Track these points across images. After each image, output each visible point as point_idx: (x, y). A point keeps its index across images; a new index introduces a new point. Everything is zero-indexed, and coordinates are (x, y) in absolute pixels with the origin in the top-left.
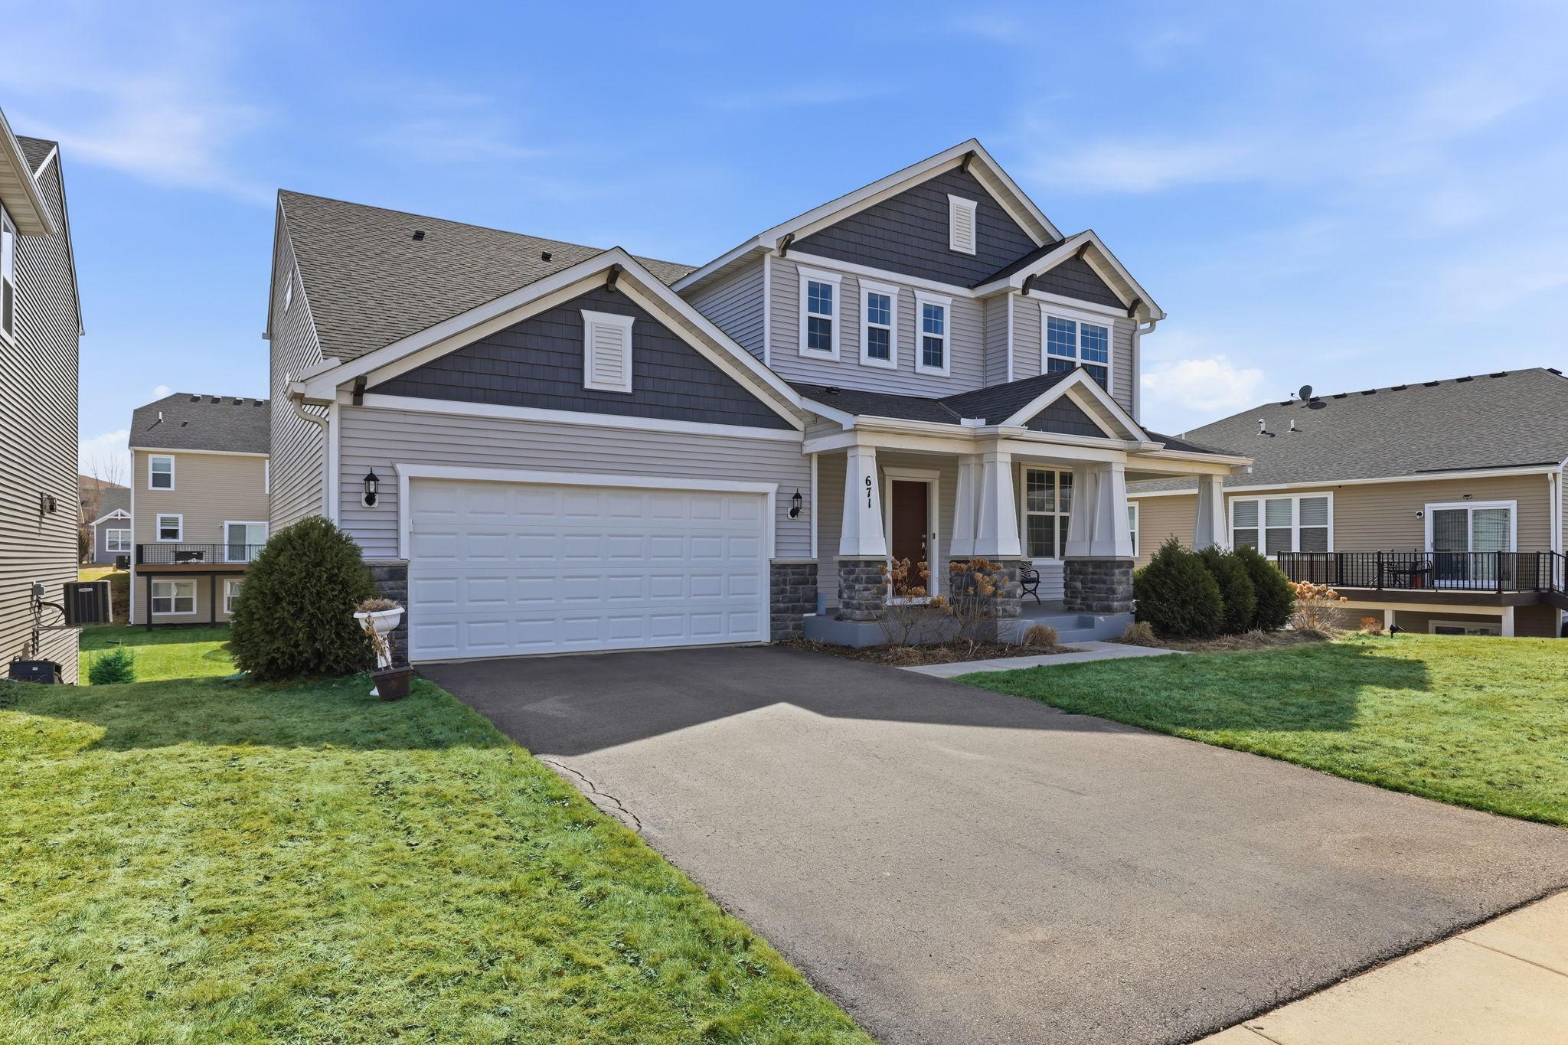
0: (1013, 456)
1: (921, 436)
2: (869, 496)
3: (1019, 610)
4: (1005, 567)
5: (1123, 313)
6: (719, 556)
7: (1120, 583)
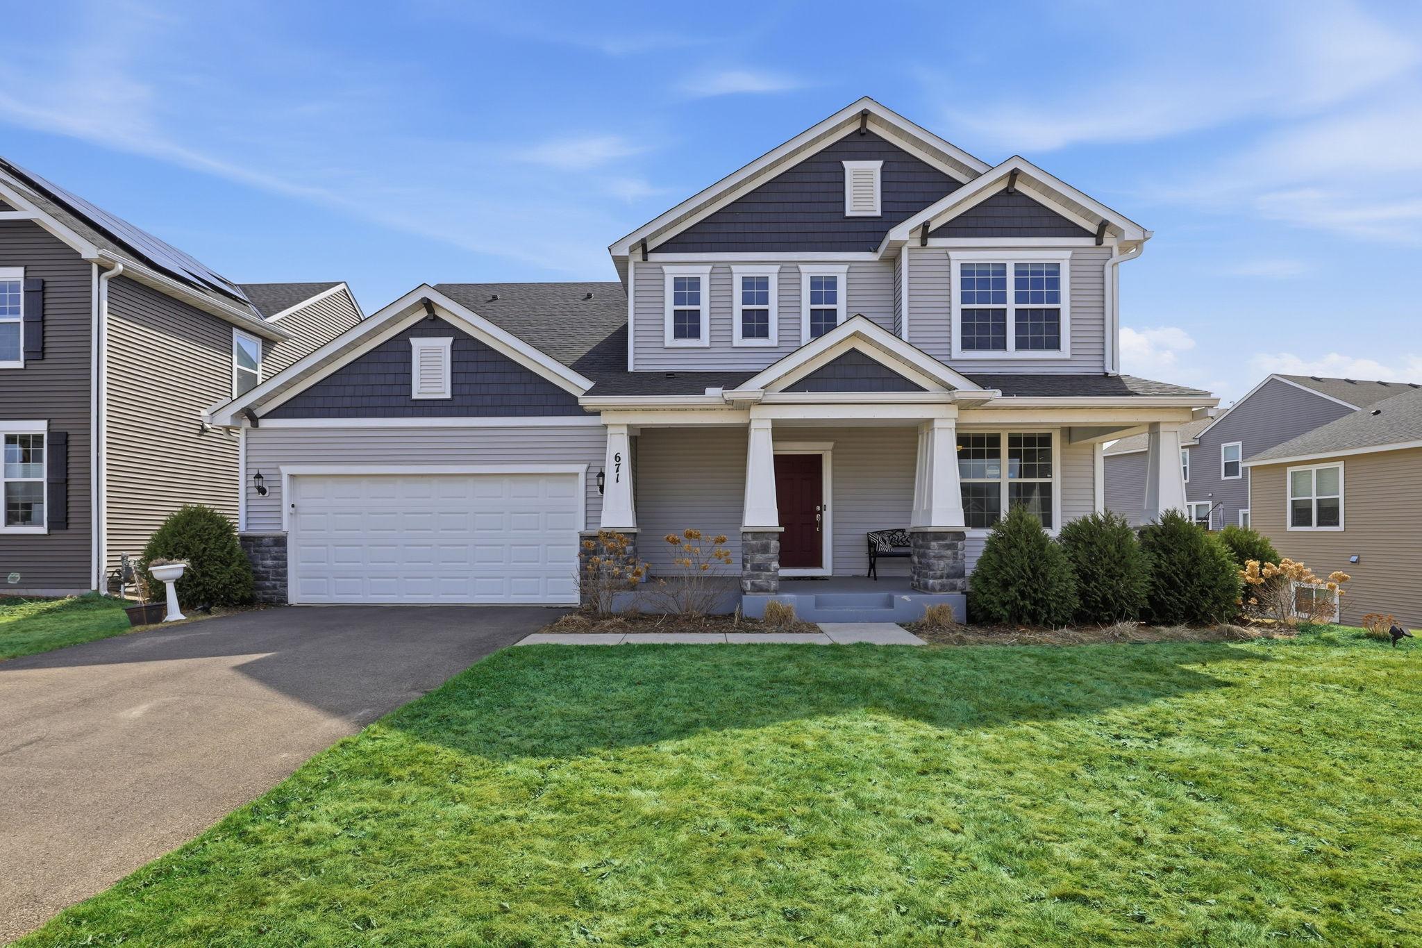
0: (773, 421)
1: (704, 410)
2: (617, 471)
3: (774, 584)
4: (754, 539)
5: (1090, 242)
6: (538, 529)
7: (941, 557)
